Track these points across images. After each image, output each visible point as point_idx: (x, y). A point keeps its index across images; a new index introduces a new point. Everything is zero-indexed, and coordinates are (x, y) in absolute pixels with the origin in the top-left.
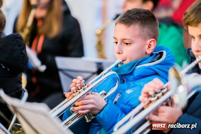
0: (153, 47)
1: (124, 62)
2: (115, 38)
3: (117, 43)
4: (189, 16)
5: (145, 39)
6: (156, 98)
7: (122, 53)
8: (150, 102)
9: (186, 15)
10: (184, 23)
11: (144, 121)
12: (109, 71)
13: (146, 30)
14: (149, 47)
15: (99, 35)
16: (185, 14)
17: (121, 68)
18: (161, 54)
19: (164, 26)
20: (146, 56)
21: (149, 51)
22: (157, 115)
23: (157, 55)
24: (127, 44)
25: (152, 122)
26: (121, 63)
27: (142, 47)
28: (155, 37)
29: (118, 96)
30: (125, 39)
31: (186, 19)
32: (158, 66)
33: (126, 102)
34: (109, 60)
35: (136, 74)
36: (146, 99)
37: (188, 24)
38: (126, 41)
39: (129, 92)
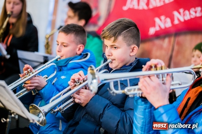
0: (81, 50)
1: (62, 58)
2: (57, 41)
3: (58, 45)
5: (77, 45)
6: (79, 83)
7: (61, 52)
8: (75, 86)
9: (104, 32)
10: (102, 37)
12: (51, 62)
13: (78, 38)
14: (79, 50)
15: (47, 39)
16: (103, 31)
19: (91, 37)
21: (79, 53)
23: (84, 55)
24: (65, 46)
27: (75, 49)
28: (84, 43)
29: (55, 80)
30: (63, 43)
31: (103, 34)
32: (84, 63)
37: (104, 38)
38: (65, 44)
39: (63, 77)
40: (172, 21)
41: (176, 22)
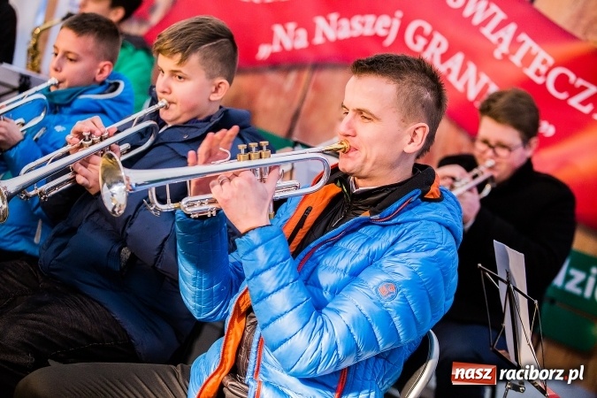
0: (106, 74)
1: (61, 85)
2: (55, 47)
3: (56, 55)
4: (163, 40)
5: (99, 60)
6: (91, 142)
7: (61, 71)
8: (81, 146)
9: (161, 38)
10: (154, 49)
11: (65, 170)
12: (36, 92)
13: (103, 47)
14: (101, 72)
15: (36, 37)
16: (160, 36)
17: (56, 94)
18: (117, 85)
19: (130, 49)
20: (94, 85)
21: (99, 78)
22: (86, 167)
23: (110, 84)
24: (71, 60)
25: (76, 173)
26: (57, 86)
27: (91, 69)
28: (112, 59)
29: (42, 131)
30: (69, 52)
31: (159, 43)
32: (109, 102)
33: (51, 142)
34: (41, 76)
35: (76, 105)
36: (77, 140)
37: (159, 51)
38: (71, 56)
39: (59, 129)
40: (311, 36)
41: (318, 40)
